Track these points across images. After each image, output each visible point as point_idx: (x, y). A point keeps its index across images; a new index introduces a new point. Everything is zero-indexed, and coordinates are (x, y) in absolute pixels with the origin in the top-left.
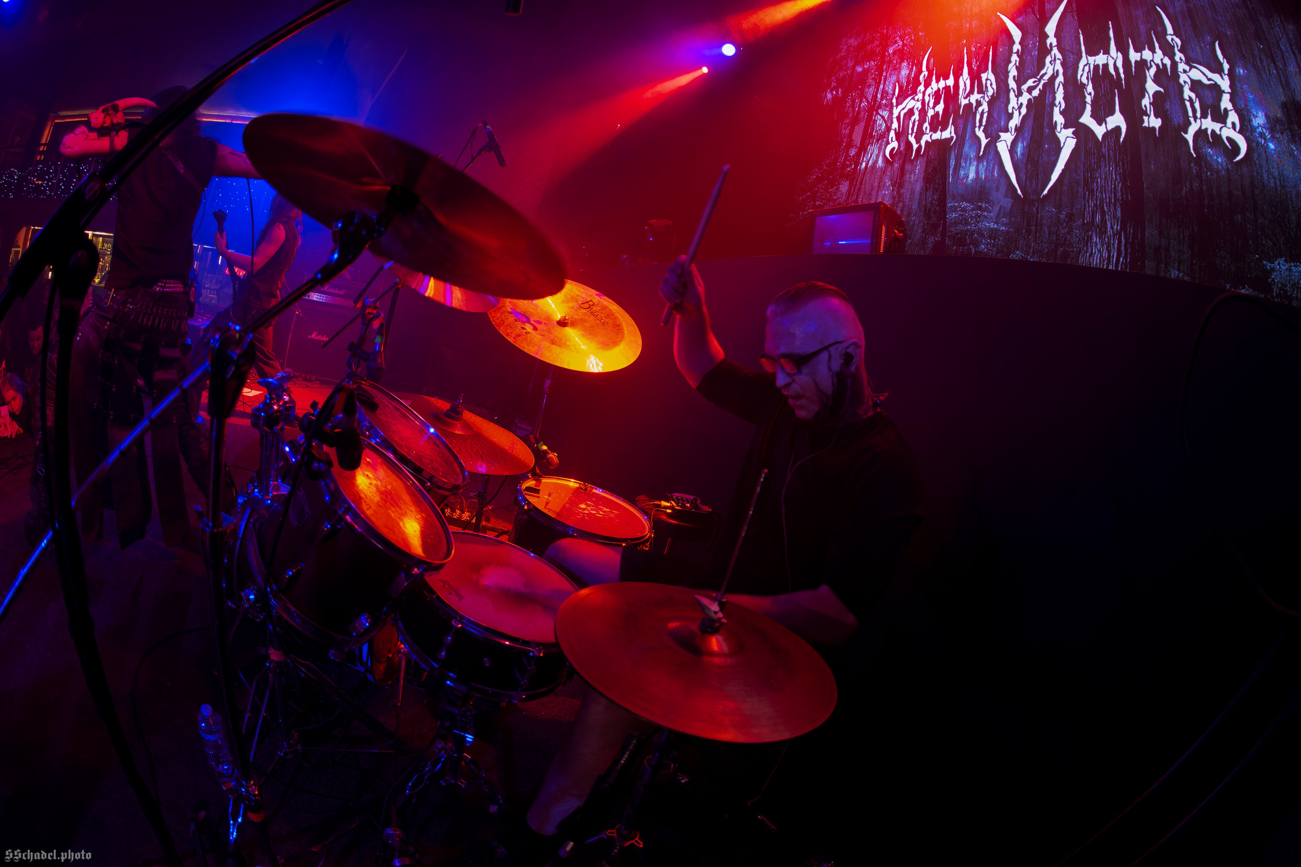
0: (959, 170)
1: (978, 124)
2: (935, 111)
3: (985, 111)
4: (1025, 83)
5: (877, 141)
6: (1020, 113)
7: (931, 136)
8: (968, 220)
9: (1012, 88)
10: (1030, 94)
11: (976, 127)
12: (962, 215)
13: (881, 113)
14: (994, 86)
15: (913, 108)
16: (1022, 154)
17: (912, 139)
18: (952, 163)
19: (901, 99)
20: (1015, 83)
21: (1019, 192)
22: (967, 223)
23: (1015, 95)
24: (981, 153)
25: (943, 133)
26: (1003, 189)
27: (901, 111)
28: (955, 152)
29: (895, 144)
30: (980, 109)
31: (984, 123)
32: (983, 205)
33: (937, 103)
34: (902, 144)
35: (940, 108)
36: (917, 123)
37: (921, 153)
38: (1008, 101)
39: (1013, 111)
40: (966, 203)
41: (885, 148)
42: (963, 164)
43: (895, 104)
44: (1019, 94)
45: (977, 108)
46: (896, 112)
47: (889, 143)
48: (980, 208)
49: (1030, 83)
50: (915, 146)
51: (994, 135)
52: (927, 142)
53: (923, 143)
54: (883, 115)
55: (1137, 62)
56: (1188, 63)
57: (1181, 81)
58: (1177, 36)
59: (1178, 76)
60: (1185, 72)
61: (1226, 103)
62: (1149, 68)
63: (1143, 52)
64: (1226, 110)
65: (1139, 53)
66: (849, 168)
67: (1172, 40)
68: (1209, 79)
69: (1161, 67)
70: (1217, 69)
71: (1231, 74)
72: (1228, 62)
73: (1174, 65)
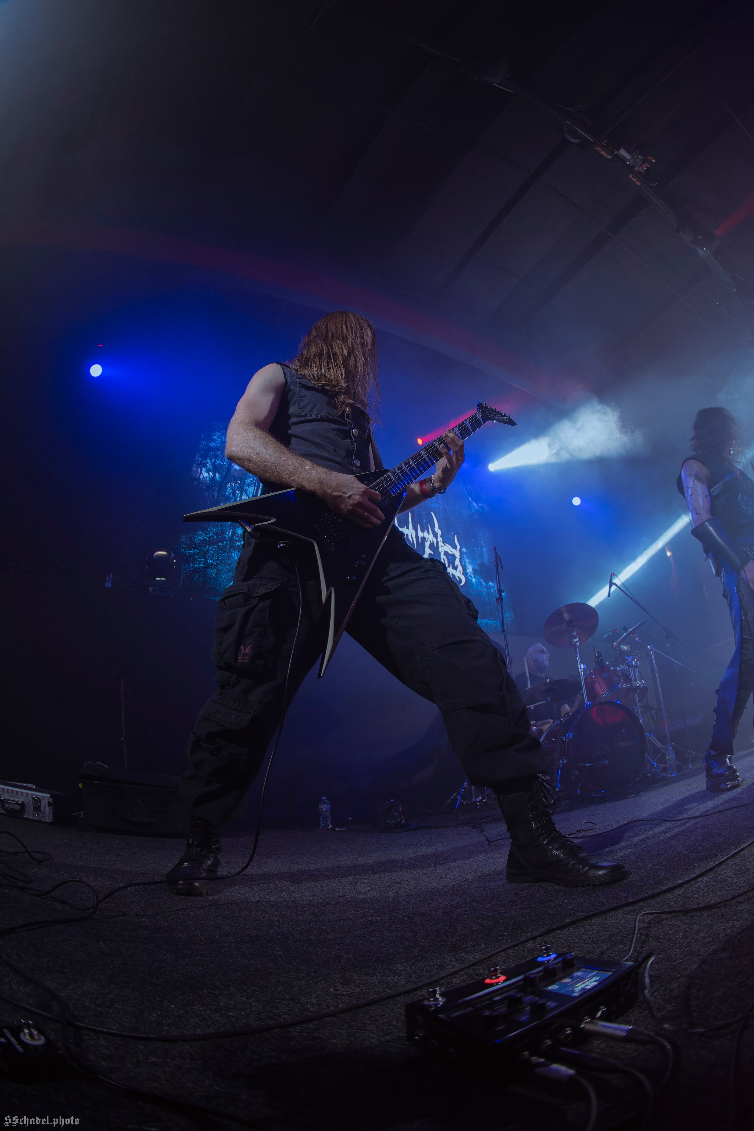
55: (421, 537)
56: (443, 542)
57: (440, 550)
58: (440, 529)
59: (439, 548)
60: (442, 546)
61: (457, 562)
62: (427, 542)
63: (424, 533)
64: (457, 565)
65: (422, 533)
66: (239, 543)
67: (437, 531)
68: (452, 552)
69: (432, 542)
70: (455, 547)
71: (460, 550)
72: (460, 545)
73: (437, 542)
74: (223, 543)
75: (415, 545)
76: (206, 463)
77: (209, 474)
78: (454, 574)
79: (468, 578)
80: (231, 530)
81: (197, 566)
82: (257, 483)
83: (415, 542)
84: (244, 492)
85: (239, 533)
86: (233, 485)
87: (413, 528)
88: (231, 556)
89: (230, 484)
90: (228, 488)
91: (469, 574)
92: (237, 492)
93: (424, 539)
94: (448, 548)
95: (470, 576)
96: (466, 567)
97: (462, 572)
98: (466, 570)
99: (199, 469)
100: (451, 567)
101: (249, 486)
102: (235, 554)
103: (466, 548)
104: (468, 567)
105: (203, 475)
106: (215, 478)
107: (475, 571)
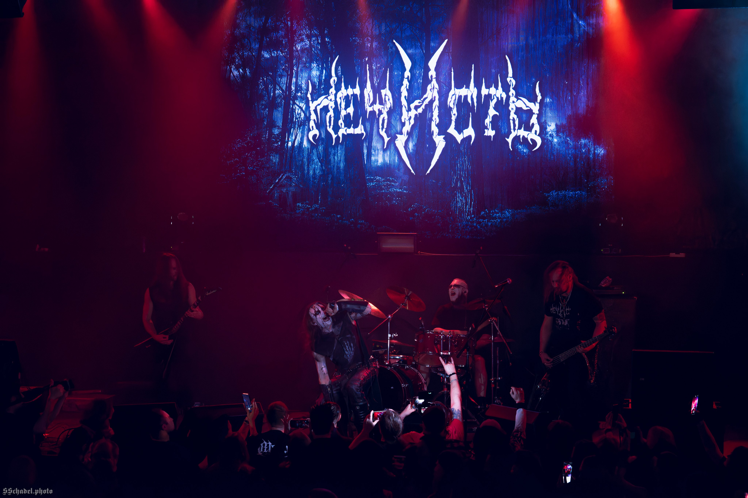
0: (371, 157)
1: (381, 127)
2: (346, 112)
3: (385, 119)
4: (413, 102)
5: (299, 126)
6: (410, 123)
7: (346, 130)
8: (382, 187)
9: (404, 105)
10: (417, 110)
11: (379, 128)
12: (378, 184)
13: (298, 103)
14: (391, 101)
15: (328, 106)
16: (413, 150)
17: (330, 130)
18: (365, 151)
19: (316, 96)
20: (405, 101)
21: (412, 171)
22: (382, 189)
23: (406, 110)
24: (385, 148)
25: (355, 129)
26: (402, 170)
27: (317, 106)
28: (366, 144)
29: (316, 132)
30: (382, 117)
31: (385, 126)
32: (391, 179)
33: (347, 106)
34: (322, 132)
35: (351, 110)
36: (332, 119)
37: (340, 142)
38: (401, 114)
39: (405, 121)
40: (379, 177)
41: (308, 133)
42: (373, 153)
43: (310, 99)
44: (409, 110)
45: (379, 115)
46: (312, 106)
47: (311, 130)
48: (389, 180)
49: (416, 103)
50: (334, 136)
51: (393, 135)
52: (343, 135)
53: (340, 134)
54: (300, 105)
55: (485, 95)
56: (516, 97)
57: (510, 108)
58: (514, 79)
59: (509, 105)
60: (514, 102)
61: (534, 120)
62: (492, 101)
63: (491, 89)
64: (533, 124)
65: (488, 90)
66: (276, 144)
67: (510, 81)
68: (527, 107)
69: (500, 99)
70: (533, 99)
71: (541, 103)
72: (541, 95)
73: (508, 97)
74: (260, 147)
75: (475, 108)
76: (234, 58)
77: (239, 71)
78: (526, 137)
79: (548, 139)
80: (267, 132)
81: (239, 174)
82: (289, 71)
83: (475, 104)
84: (277, 86)
85: (275, 133)
86: (265, 79)
87: (475, 86)
88: (270, 159)
89: (261, 78)
90: (260, 83)
91: (551, 133)
92: (270, 86)
93: (489, 97)
94: (523, 104)
95: (551, 136)
96: (546, 123)
97: (538, 133)
98: (546, 128)
99: (228, 67)
100: (523, 128)
101: (281, 76)
102: (273, 156)
103: (551, 98)
104: (550, 124)
105: (233, 74)
106: (246, 75)
107: (559, 129)
